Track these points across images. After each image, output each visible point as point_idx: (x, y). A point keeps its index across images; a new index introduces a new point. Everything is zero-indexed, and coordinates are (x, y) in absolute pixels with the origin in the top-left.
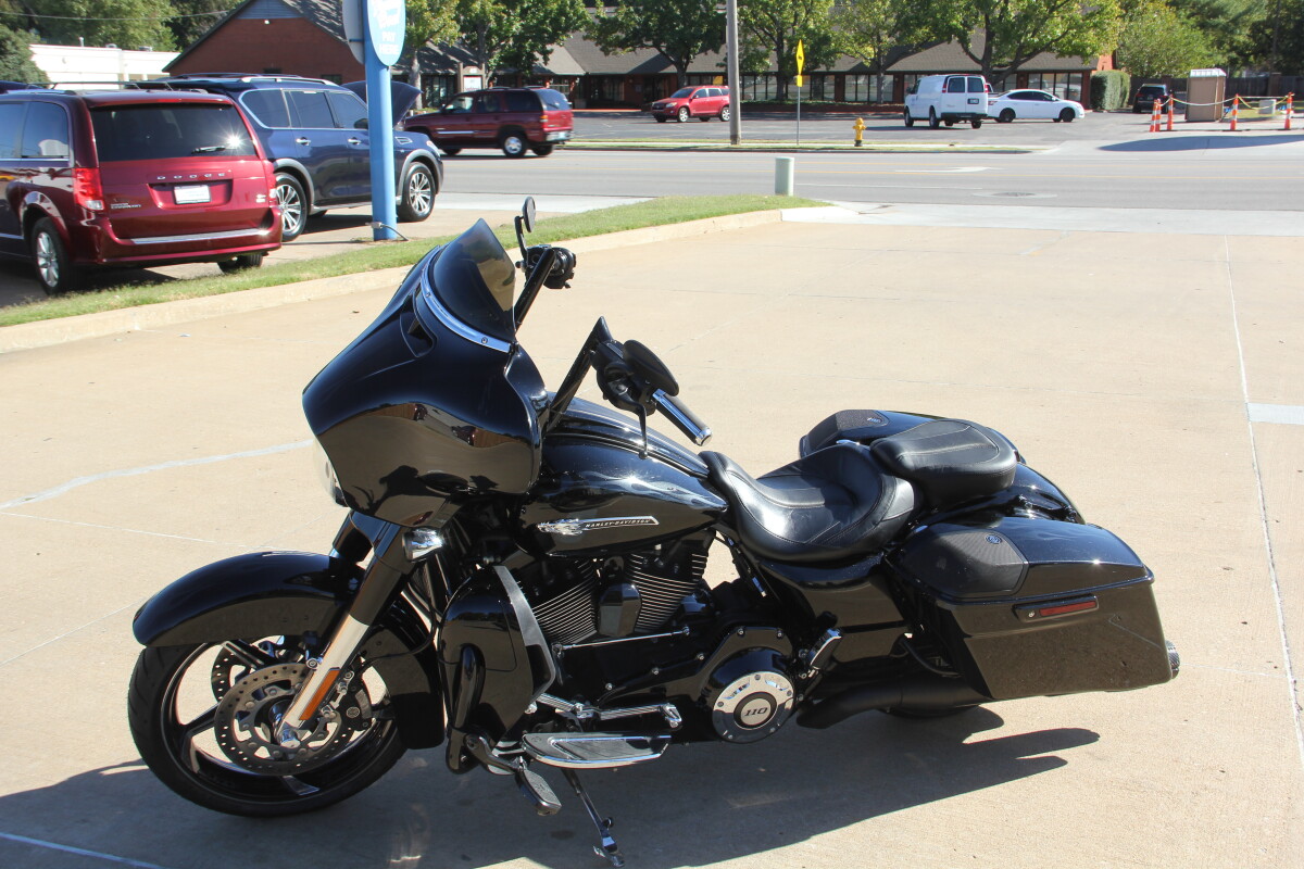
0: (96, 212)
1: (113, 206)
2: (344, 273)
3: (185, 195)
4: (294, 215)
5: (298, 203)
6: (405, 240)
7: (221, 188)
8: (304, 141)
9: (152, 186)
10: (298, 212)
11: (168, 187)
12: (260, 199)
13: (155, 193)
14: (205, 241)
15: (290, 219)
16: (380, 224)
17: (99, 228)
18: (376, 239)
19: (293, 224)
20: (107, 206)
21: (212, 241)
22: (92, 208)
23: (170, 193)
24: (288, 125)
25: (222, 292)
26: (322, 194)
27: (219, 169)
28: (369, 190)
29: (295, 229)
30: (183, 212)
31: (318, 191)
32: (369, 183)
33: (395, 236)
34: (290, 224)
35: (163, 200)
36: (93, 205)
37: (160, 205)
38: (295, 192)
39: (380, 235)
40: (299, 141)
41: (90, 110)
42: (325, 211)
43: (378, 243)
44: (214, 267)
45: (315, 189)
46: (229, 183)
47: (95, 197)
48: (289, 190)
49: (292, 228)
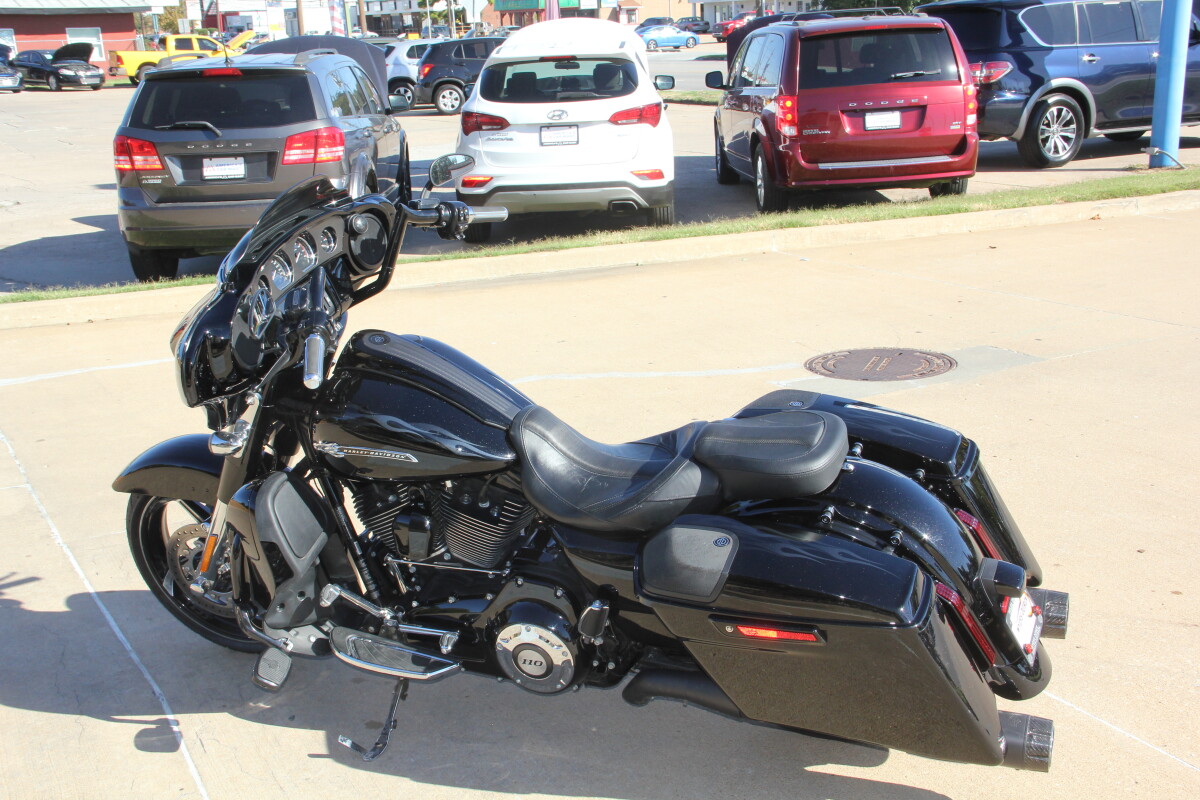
0: (791, 137)
1: (806, 132)
2: (1024, 205)
3: (875, 121)
4: (1066, 139)
5: (1074, 126)
6: (1182, 168)
7: (914, 114)
8: (1091, 58)
9: (843, 112)
10: (1072, 136)
11: (859, 114)
12: (956, 127)
13: (845, 119)
14: (889, 168)
15: (1060, 143)
16: (1156, 149)
17: (791, 153)
18: (1151, 166)
19: (1064, 148)
20: (800, 131)
21: (896, 167)
22: (788, 134)
23: (861, 119)
24: (1074, 41)
26: (1105, 116)
27: (923, 95)
28: (1151, 111)
29: (1063, 155)
30: (870, 138)
31: (1101, 114)
32: (1152, 102)
33: (1174, 164)
34: (1060, 149)
35: (853, 126)
36: (788, 131)
37: (848, 130)
38: (1071, 114)
39: (1156, 163)
40: (1086, 58)
41: (801, 40)
43: (1150, 171)
45: (1098, 111)
46: (922, 109)
47: (791, 123)
48: (1064, 113)
49: (1061, 153)
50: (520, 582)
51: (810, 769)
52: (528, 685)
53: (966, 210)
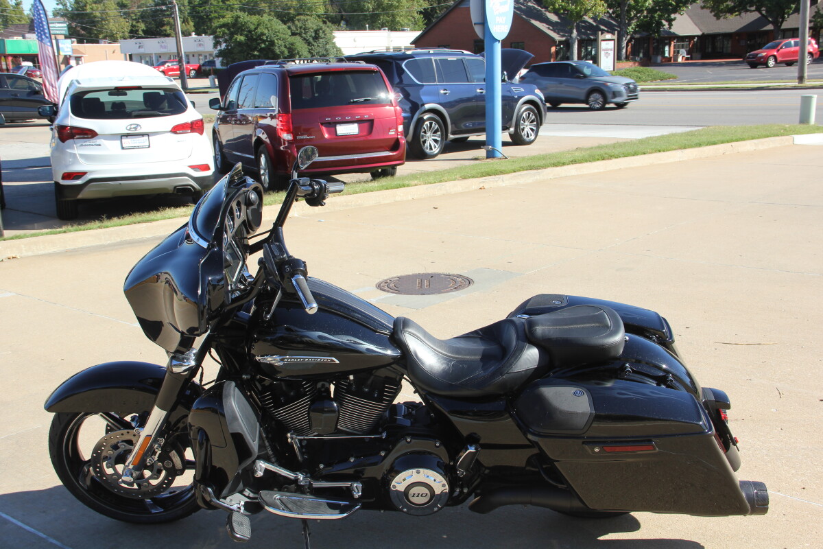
0: (288, 141)
1: (299, 137)
2: (441, 181)
3: (342, 130)
4: (436, 141)
5: (439, 133)
6: (506, 158)
7: (366, 125)
8: (445, 92)
9: (322, 124)
10: (439, 139)
11: (332, 125)
12: (392, 132)
13: (324, 129)
14: (354, 160)
15: (433, 144)
16: (490, 147)
17: (289, 151)
18: (488, 157)
19: (435, 147)
20: (294, 137)
21: (358, 159)
22: (286, 139)
23: (333, 129)
24: (435, 81)
25: (356, 192)
26: (456, 126)
27: (366, 113)
28: (484, 123)
29: (436, 151)
30: (341, 140)
31: (453, 125)
32: (485, 119)
33: (500, 156)
34: (433, 147)
35: (329, 133)
36: (286, 136)
37: (326, 136)
38: (437, 126)
39: (491, 155)
40: (442, 92)
41: (290, 77)
42: (468, 137)
43: (488, 160)
44: (368, 175)
45: (452, 124)
46: (371, 122)
47: (288, 131)
48: (433, 125)
49: (434, 150)
50: (409, 440)
51: (601, 538)
52: (412, 512)
53: (408, 186)
